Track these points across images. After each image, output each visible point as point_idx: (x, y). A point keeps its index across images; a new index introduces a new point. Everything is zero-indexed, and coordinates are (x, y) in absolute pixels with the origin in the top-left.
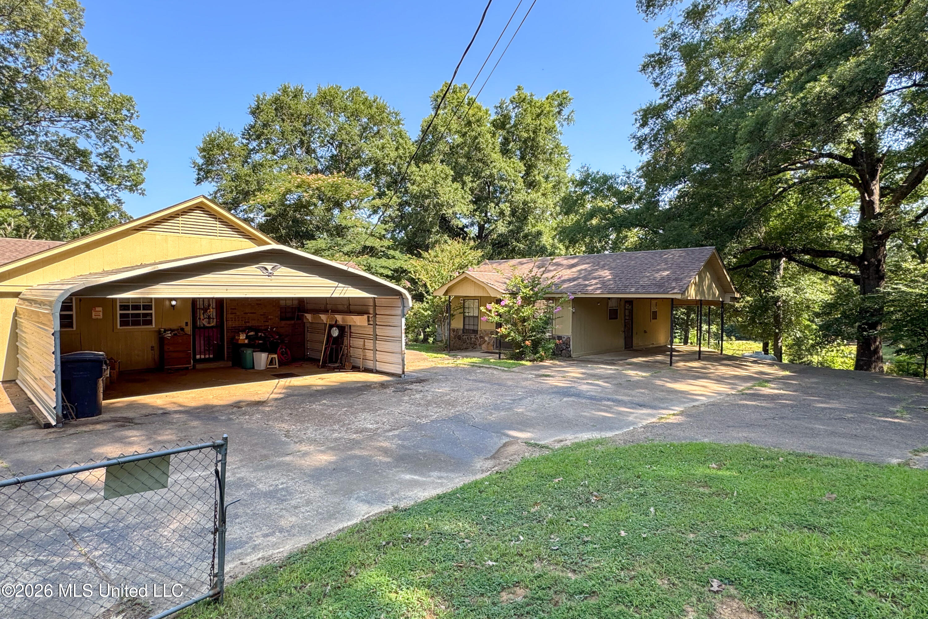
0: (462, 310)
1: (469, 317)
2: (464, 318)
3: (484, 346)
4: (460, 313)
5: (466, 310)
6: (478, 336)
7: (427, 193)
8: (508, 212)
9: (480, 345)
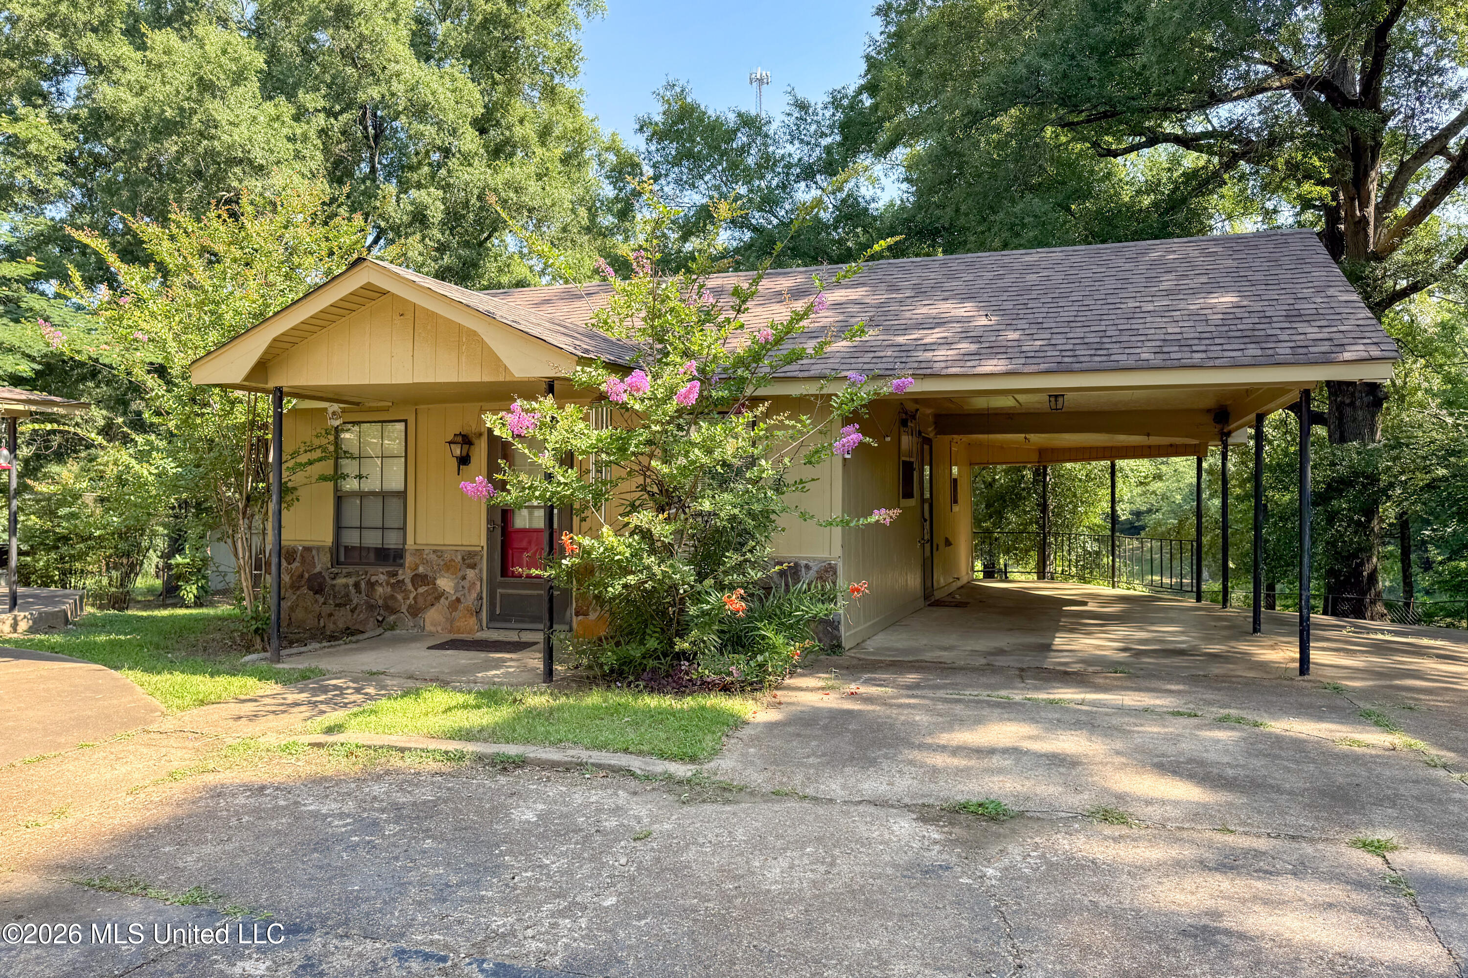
0: (326, 467)
1: (362, 495)
2: (340, 499)
3: (434, 617)
4: (324, 478)
5: (349, 467)
6: (405, 575)
7: (169, 113)
8: (436, 213)
9: (415, 611)
